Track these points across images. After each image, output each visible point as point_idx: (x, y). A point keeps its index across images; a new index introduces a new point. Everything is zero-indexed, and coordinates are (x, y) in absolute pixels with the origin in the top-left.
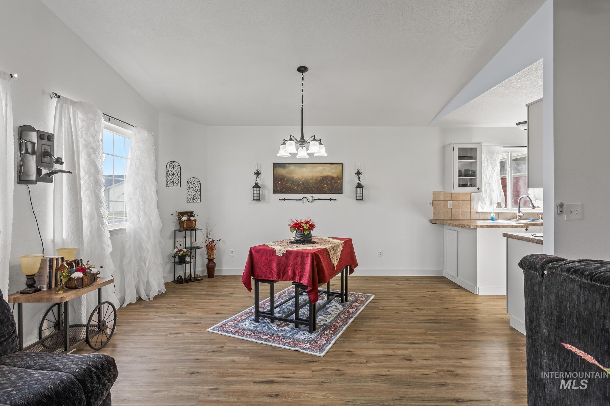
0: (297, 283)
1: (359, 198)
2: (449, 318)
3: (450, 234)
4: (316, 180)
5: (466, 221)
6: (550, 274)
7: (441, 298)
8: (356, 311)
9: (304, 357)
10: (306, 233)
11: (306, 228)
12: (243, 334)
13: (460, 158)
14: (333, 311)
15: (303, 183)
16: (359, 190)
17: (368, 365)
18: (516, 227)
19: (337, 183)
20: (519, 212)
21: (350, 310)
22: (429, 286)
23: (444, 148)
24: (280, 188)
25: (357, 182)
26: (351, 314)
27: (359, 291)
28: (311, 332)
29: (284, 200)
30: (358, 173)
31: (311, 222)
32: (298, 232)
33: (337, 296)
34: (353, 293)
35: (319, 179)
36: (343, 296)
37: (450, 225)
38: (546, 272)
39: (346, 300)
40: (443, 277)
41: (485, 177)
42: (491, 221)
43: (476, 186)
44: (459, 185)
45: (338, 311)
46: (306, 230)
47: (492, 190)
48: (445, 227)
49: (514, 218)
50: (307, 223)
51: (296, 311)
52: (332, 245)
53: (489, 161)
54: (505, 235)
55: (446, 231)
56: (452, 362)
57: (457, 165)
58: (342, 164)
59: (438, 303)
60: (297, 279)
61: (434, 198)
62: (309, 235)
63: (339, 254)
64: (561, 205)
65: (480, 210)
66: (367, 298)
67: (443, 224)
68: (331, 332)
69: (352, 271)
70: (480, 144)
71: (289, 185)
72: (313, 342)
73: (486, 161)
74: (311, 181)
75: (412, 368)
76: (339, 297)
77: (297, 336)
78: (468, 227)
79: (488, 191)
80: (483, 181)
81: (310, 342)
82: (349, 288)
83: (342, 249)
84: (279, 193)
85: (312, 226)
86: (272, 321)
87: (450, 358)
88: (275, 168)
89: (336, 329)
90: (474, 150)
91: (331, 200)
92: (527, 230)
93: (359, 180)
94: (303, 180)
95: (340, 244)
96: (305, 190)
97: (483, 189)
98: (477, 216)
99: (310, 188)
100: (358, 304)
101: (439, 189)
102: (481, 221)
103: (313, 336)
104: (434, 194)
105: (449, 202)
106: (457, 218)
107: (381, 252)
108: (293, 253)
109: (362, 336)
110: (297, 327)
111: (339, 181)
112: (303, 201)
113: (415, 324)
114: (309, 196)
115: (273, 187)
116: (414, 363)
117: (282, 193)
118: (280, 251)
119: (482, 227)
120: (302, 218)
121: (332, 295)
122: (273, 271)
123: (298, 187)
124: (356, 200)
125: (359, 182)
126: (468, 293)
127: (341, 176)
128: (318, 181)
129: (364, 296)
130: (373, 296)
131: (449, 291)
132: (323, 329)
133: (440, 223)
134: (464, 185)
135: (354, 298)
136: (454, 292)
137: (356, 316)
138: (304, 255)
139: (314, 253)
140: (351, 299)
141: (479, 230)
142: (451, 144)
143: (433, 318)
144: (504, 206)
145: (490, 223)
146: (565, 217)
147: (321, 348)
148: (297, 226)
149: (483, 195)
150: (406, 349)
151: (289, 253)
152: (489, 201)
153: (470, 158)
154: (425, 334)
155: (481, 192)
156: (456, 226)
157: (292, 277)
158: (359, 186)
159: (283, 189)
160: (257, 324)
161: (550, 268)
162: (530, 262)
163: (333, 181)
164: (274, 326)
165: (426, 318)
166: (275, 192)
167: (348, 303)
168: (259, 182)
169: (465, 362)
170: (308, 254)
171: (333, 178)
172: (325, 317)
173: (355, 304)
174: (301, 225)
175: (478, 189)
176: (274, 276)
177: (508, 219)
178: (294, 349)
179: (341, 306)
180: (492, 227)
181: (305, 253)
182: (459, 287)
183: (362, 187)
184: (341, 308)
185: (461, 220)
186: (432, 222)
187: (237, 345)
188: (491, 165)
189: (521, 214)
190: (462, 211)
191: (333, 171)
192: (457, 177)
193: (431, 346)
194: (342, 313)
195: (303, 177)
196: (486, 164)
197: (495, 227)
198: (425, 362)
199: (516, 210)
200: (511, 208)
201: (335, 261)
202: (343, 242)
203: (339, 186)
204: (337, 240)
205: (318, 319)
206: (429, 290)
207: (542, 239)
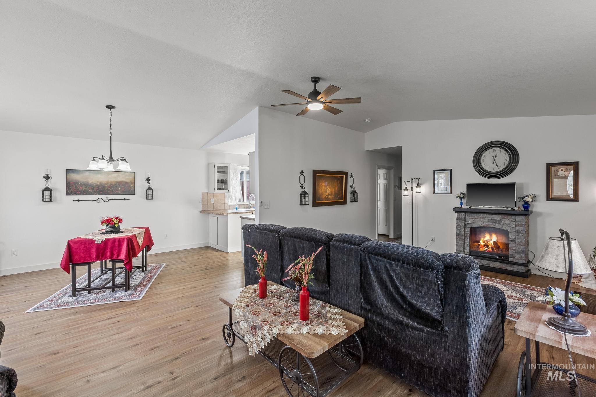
0: (115, 260)
1: (150, 198)
2: (213, 266)
3: (212, 219)
4: (111, 185)
5: (222, 211)
6: (251, 230)
7: (208, 258)
8: (155, 274)
9: (128, 303)
10: (116, 226)
11: (117, 222)
12: (68, 305)
13: (218, 172)
14: (138, 277)
15: (98, 187)
16: (150, 192)
17: (172, 295)
18: (247, 213)
19: (130, 187)
20: (250, 204)
21: (150, 274)
22: (201, 252)
23: (208, 165)
24: (74, 191)
25: (147, 186)
26: (152, 277)
27: (153, 263)
28: (126, 291)
29: (79, 201)
30: (148, 180)
31: (120, 218)
32: (108, 226)
33: (138, 268)
34: (149, 265)
35: (114, 183)
36: (143, 267)
37: (213, 213)
38: (249, 230)
39: (146, 270)
40: (208, 247)
41: (232, 184)
42: (235, 210)
43: (227, 190)
44: (218, 189)
45: (141, 276)
46: (116, 223)
47: (236, 192)
48: (210, 215)
49: (247, 207)
50: (116, 218)
51: (113, 280)
52: (138, 232)
53: (234, 174)
54: (241, 217)
55: (210, 217)
56: (216, 283)
57: (217, 176)
58: (135, 172)
59: (207, 260)
60: (115, 257)
61: (203, 196)
62: (119, 227)
63: (142, 238)
64: (262, 202)
65: (230, 204)
66: (161, 266)
67: (209, 213)
68: (141, 288)
69: (149, 249)
70: (229, 164)
71: (84, 188)
72: (132, 295)
73: (233, 174)
74: (106, 185)
75: (196, 290)
76: (141, 268)
77: (116, 295)
78: (223, 214)
79: (234, 192)
80: (231, 186)
81: (129, 296)
82: (147, 262)
83: (144, 234)
84: (72, 195)
85: (120, 221)
86: (90, 293)
87: (215, 282)
88: (68, 173)
89: (144, 286)
90: (226, 168)
91: (125, 199)
92: (253, 214)
93: (149, 185)
94: (98, 184)
95: (142, 231)
96: (101, 192)
97: (231, 191)
98: (228, 207)
99: (105, 190)
100: (155, 270)
101: (206, 191)
102: (231, 210)
103: (129, 292)
104: (203, 194)
105: (212, 199)
106: (217, 209)
107: (166, 235)
108: (111, 240)
109: (163, 285)
110: (113, 291)
111: (132, 185)
112: (99, 201)
113: (195, 273)
114: (104, 197)
115: (67, 190)
116: (197, 288)
117: (76, 195)
118: (99, 240)
119: (230, 213)
120: (112, 216)
121: (135, 268)
122: (92, 255)
123: (93, 189)
124: (147, 199)
125: (149, 186)
126: (223, 253)
127: (134, 182)
128: (113, 185)
129: (158, 265)
130: (165, 264)
131: (213, 253)
132: (135, 288)
133: (207, 213)
134: (220, 189)
135: (151, 268)
136: (216, 253)
137: (156, 276)
138: (121, 240)
139: (129, 238)
140: (149, 269)
141: (229, 215)
142: (213, 163)
143: (205, 268)
144: (242, 201)
145: (235, 211)
146: (263, 207)
147: (138, 296)
148: (109, 222)
149: (231, 194)
150: (192, 284)
151: (107, 240)
152: (235, 198)
153: (224, 172)
154: (201, 276)
155: (230, 193)
156: (216, 214)
157: (110, 256)
158: (150, 189)
159: (78, 191)
160: (76, 297)
161: (251, 228)
162: (245, 227)
163: (127, 185)
164: (93, 295)
165: (202, 268)
166: (67, 194)
167: (147, 271)
168: (50, 185)
169: (221, 282)
170: (124, 239)
171: (126, 183)
172: (134, 282)
173: (153, 271)
174: (111, 221)
175: (229, 191)
176: (93, 258)
177: (245, 208)
178: (119, 301)
179: (143, 274)
180: (235, 213)
181: (121, 239)
182: (218, 250)
183: (152, 190)
184: (143, 275)
185: (219, 210)
186: (202, 212)
187: (67, 312)
188: (236, 177)
189: (251, 205)
190: (220, 205)
191: (127, 177)
192: (216, 184)
193: (205, 280)
194: (146, 277)
195: (98, 182)
196: (233, 176)
197: (237, 213)
198: (203, 287)
199: (248, 203)
200: (246, 202)
201: (140, 242)
202: (144, 229)
203: (132, 188)
204: (139, 229)
205: (131, 282)
206: (202, 255)
207: (255, 218)
